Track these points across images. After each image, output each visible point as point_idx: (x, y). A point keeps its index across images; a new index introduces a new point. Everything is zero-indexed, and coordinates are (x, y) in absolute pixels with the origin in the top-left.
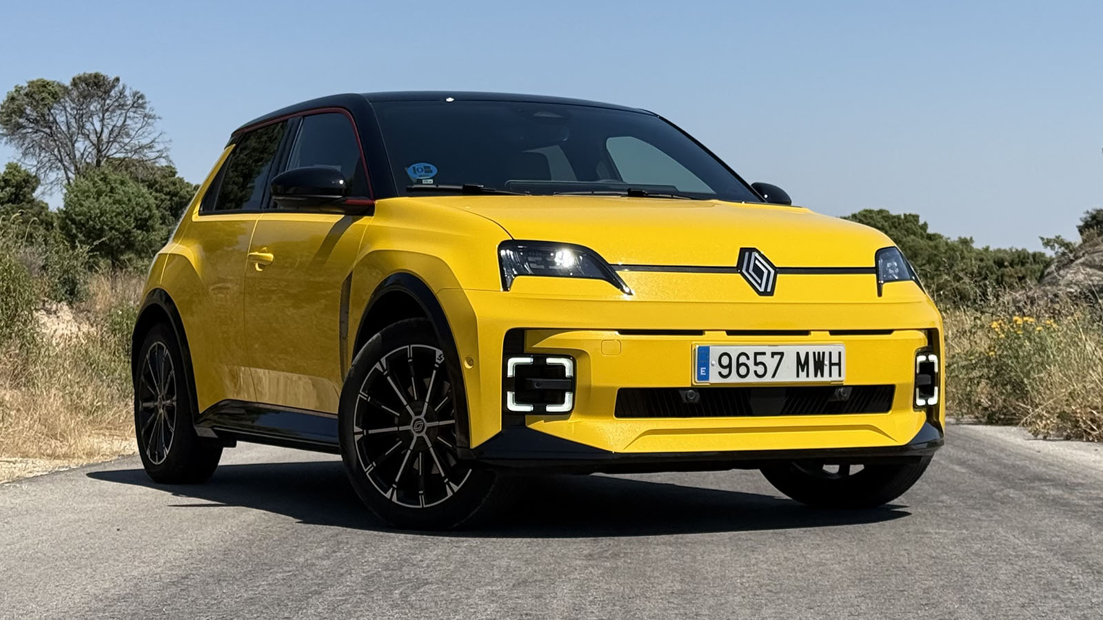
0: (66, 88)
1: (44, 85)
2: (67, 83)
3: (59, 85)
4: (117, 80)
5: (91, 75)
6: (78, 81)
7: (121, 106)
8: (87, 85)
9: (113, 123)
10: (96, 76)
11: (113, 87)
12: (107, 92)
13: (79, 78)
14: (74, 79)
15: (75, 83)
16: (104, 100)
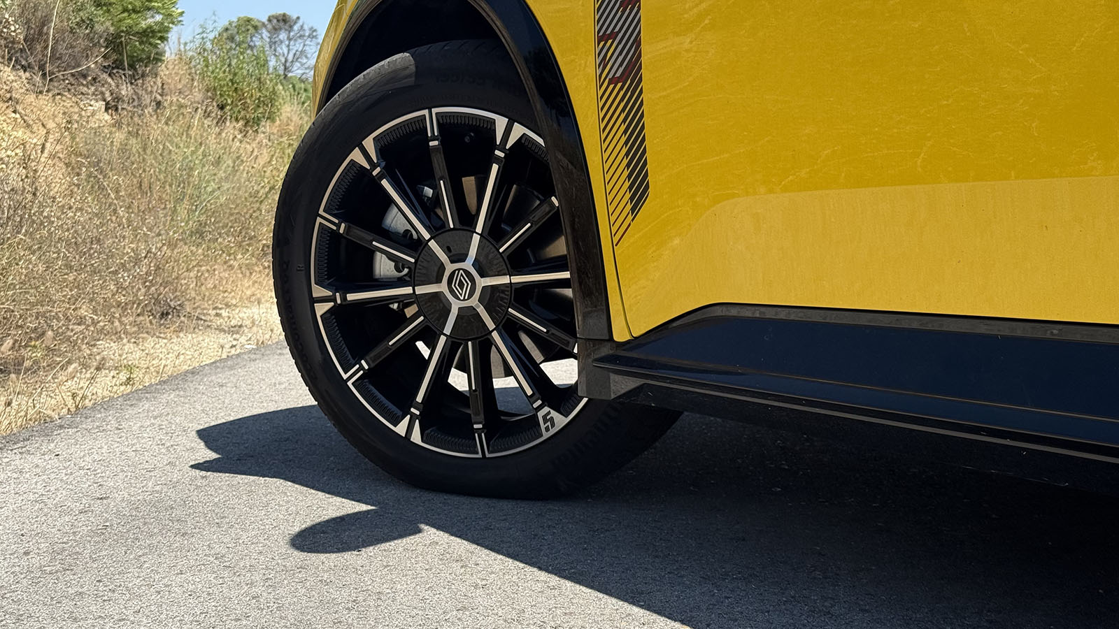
0: (263, 24)
1: (249, 20)
2: (265, 20)
3: (259, 21)
4: (298, 18)
5: (280, 14)
6: (271, 18)
7: (301, 37)
8: (278, 21)
9: (295, 49)
10: (284, 15)
11: (295, 23)
12: (291, 27)
13: (273, 16)
14: (269, 17)
15: (270, 20)
16: (289, 32)
